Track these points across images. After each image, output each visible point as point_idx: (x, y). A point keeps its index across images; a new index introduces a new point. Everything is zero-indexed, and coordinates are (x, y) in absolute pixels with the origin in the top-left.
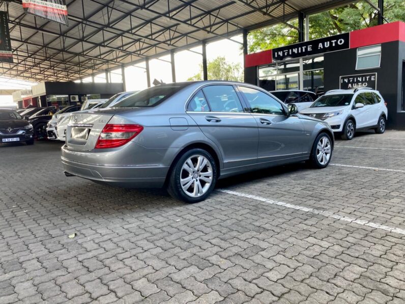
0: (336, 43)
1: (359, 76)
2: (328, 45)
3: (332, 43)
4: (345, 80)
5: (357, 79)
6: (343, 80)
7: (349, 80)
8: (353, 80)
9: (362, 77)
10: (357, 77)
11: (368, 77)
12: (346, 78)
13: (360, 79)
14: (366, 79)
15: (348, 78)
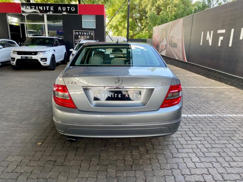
0: (70, 9)
1: (85, 32)
2: (65, 9)
3: (68, 8)
4: (77, 33)
5: (83, 33)
6: (76, 33)
7: (79, 34)
8: (81, 34)
9: (86, 32)
10: (83, 32)
11: (89, 33)
12: (77, 32)
13: (85, 34)
14: (88, 34)
15: (78, 32)
